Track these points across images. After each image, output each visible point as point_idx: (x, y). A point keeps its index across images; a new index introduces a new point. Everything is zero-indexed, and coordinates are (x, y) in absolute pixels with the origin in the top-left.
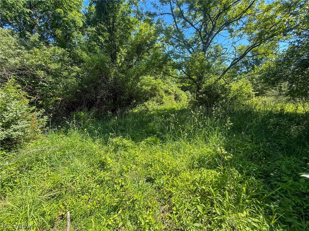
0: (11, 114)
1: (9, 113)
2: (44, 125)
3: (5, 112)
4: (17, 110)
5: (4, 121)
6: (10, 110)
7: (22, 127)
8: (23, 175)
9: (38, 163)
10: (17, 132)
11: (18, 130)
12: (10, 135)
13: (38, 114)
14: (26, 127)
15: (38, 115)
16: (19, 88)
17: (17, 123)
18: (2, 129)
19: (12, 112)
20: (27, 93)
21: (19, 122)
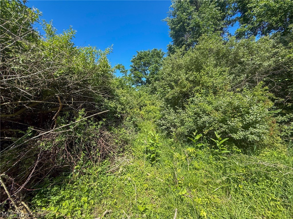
0: (252, 117)
1: (250, 116)
2: (288, 134)
3: (247, 115)
4: (258, 113)
5: (244, 123)
6: (252, 112)
7: (259, 132)
8: (248, 185)
9: (267, 180)
10: (253, 136)
11: (255, 133)
12: (246, 137)
13: (282, 118)
14: (263, 133)
15: (283, 120)
16: (266, 90)
17: (255, 126)
18: (242, 129)
19: (253, 115)
20: (274, 95)
21: (257, 125)
